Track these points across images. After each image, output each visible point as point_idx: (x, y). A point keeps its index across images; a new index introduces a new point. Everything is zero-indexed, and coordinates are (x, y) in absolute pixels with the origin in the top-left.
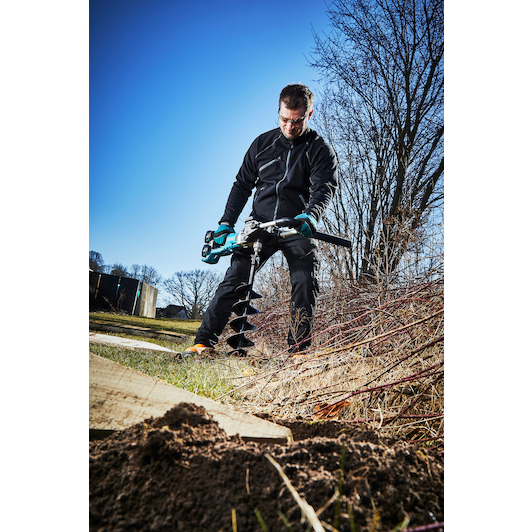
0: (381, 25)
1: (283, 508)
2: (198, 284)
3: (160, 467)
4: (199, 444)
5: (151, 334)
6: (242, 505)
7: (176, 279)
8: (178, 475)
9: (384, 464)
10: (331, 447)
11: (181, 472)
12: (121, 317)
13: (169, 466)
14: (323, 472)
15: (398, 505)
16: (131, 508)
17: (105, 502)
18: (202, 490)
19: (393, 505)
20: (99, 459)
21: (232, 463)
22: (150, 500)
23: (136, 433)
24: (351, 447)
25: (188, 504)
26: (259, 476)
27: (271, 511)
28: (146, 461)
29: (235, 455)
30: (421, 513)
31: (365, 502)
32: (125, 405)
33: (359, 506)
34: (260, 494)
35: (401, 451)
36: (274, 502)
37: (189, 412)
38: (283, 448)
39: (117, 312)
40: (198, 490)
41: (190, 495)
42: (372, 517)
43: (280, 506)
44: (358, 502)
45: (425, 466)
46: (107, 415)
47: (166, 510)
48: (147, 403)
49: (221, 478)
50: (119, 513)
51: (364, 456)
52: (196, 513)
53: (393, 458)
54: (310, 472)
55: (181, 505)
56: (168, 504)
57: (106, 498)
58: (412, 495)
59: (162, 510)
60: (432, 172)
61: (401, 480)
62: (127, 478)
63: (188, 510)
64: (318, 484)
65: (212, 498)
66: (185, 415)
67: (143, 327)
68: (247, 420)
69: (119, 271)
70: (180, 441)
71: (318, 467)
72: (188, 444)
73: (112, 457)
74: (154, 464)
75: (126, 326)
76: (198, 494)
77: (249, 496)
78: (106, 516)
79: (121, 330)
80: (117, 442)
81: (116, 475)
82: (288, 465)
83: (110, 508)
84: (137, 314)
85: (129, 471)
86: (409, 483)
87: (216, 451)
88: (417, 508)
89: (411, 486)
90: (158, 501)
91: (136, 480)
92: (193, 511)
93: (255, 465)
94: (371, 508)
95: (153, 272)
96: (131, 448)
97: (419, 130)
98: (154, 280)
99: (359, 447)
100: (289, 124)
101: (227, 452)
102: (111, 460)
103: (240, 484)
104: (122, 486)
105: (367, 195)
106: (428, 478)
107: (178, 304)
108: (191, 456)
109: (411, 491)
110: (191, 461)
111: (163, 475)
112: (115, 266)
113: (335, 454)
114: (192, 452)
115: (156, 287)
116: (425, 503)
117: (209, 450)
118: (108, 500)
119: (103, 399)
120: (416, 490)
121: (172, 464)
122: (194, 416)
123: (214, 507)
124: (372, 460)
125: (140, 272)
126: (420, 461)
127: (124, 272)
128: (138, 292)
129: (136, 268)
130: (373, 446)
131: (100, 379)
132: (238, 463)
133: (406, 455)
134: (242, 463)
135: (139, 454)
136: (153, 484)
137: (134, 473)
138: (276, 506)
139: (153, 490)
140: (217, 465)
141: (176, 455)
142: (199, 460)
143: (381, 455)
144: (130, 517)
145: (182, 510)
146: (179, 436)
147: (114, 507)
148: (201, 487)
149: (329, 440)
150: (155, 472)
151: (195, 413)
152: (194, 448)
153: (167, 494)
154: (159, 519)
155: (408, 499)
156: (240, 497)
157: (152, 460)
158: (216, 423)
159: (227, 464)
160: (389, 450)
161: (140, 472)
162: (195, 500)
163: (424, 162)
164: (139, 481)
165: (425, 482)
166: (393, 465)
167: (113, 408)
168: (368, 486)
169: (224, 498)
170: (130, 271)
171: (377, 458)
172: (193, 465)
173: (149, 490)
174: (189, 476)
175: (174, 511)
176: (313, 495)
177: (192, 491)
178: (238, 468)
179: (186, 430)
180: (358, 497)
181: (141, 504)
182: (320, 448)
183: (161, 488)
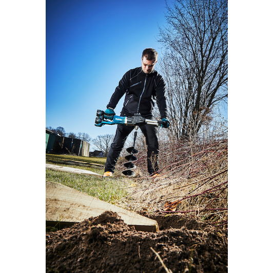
0: (190, 22)
1: (157, 266)
2: (108, 141)
3: (97, 245)
4: (115, 233)
5: (87, 165)
6: (137, 264)
7: (98, 139)
8: (106, 249)
9: (203, 241)
10: (178, 234)
11: (107, 247)
12: (74, 157)
13: (102, 244)
14: (175, 247)
15: (211, 262)
16: (85, 266)
17: (72, 262)
18: (118, 257)
19: (209, 262)
20: (68, 240)
21: (132, 242)
22: (93, 261)
23: (85, 225)
24: (187, 233)
25: (112, 264)
26: (144, 249)
27: (151, 267)
28: (91, 241)
29: (133, 239)
30: (222, 265)
31: (196, 262)
32: (79, 210)
33: (193, 264)
34: (145, 258)
35: (210, 233)
36: (152, 262)
37: (110, 216)
38: (155, 234)
39: (72, 154)
40: (116, 257)
41: (112, 259)
42: (199, 269)
43: (155, 265)
44: (192, 262)
45: (222, 240)
46: (71, 215)
47: (101, 267)
48: (89, 209)
49: (127, 250)
50: (79, 268)
51: (194, 237)
52: (115, 268)
53: (207, 237)
54: (169, 247)
55: (108, 265)
56: (102, 264)
57: (72, 260)
58: (217, 256)
59: (99, 267)
60: (213, 89)
61: (211, 248)
62: (82, 250)
63: (112, 267)
64: (173, 254)
65: (122, 260)
66: (108, 217)
67: (84, 161)
68: (136, 217)
69: (72, 136)
70: (106, 232)
71: (173, 244)
72: (110, 233)
73: (75, 238)
74: (94, 243)
75: (76, 161)
76: (116, 259)
77: (140, 260)
78: (73, 270)
79: (74, 163)
80: (76, 230)
81: (77, 248)
82: (158, 243)
83: (74, 265)
84: (81, 155)
85: (83, 246)
86: (215, 250)
87: (124, 236)
88: (220, 262)
89: (216, 251)
90: (97, 262)
91: (86, 251)
92: (114, 267)
93: (142, 243)
94: (199, 264)
95: (87, 136)
96: (83, 235)
97: (207, 70)
98: (88, 139)
99: (191, 233)
100: (147, 67)
101: (129, 237)
102: (74, 240)
103: (135, 253)
104: (80, 254)
105: (184, 99)
106: (224, 246)
107: (99, 150)
108: (112, 239)
109: (216, 254)
110: (112, 242)
111: (99, 249)
112: (71, 133)
113: (180, 237)
114: (112, 237)
115: (89, 142)
116: (223, 260)
117: (120, 236)
118: (74, 261)
119: (69, 207)
120: (218, 253)
121: (103, 243)
122: (112, 217)
123: (124, 265)
124: (197, 239)
125: (82, 136)
126: (219, 238)
127: (74, 136)
128: (81, 145)
129: (80, 134)
130: (197, 232)
131: (67, 197)
132: (134, 243)
133: (212, 235)
134: (136, 243)
135: (87, 238)
136: (94, 253)
137: (85, 247)
138: (153, 264)
139: (95, 257)
140: (124, 244)
141: (105, 239)
142: (115, 241)
143: (201, 237)
144: (84, 270)
145: (109, 267)
146: (106, 229)
147: (77, 265)
148: (117, 255)
149: (177, 230)
150: (95, 247)
151: (112, 216)
152: (113, 235)
153: (101, 258)
154: (98, 271)
155: (215, 258)
156: (136, 260)
157: (94, 241)
158: (123, 221)
159: (129, 243)
160: (205, 233)
161: (88, 247)
162: (115, 262)
163: (210, 84)
164: (88, 252)
165: (222, 249)
166: (208, 241)
167: (74, 211)
168: (196, 253)
169: (129, 260)
170: (77, 135)
171: (200, 238)
172: (113, 244)
173: (93, 256)
174: (111, 250)
175: (105, 268)
176: (171, 259)
177: (113, 257)
178: (134, 245)
179: (109, 226)
180: (192, 259)
181: (89, 263)
182: (173, 234)
183: (99, 255)
